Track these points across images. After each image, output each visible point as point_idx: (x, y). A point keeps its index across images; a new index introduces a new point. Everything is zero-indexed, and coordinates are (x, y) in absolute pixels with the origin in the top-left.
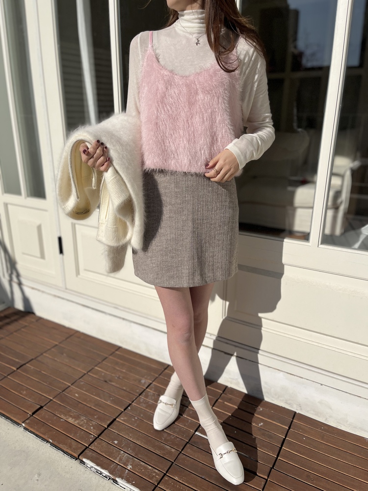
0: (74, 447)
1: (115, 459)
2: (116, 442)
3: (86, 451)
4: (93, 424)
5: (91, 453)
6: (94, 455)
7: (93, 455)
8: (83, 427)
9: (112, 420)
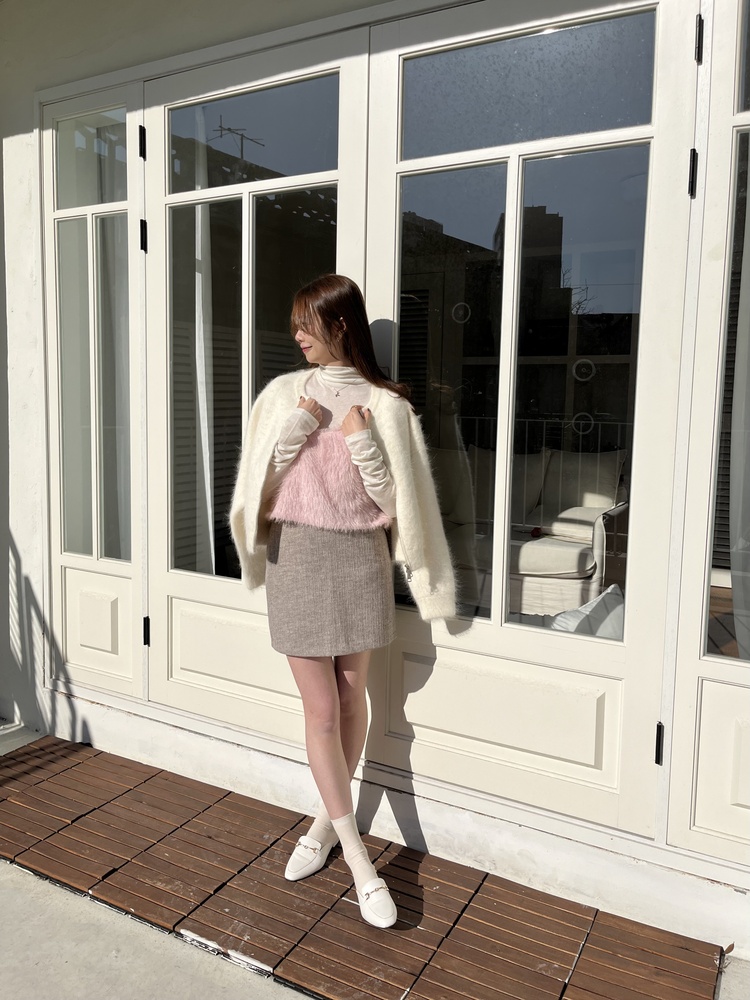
0: (166, 916)
1: (227, 929)
2: (227, 910)
3: (184, 921)
4: (192, 889)
5: (190, 924)
6: (196, 925)
8: (179, 893)
9: (220, 884)
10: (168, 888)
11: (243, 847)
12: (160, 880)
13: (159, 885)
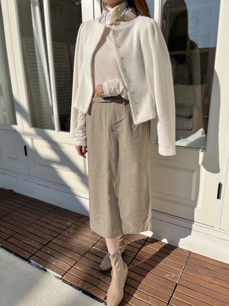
0: (26, 255)
1: (47, 260)
2: (49, 252)
3: (32, 256)
4: (37, 244)
5: (34, 257)
7: (36, 258)
8: (32, 245)
9: (48, 241)
10: (28, 243)
11: (59, 227)
12: (26, 240)
13: (26, 242)
